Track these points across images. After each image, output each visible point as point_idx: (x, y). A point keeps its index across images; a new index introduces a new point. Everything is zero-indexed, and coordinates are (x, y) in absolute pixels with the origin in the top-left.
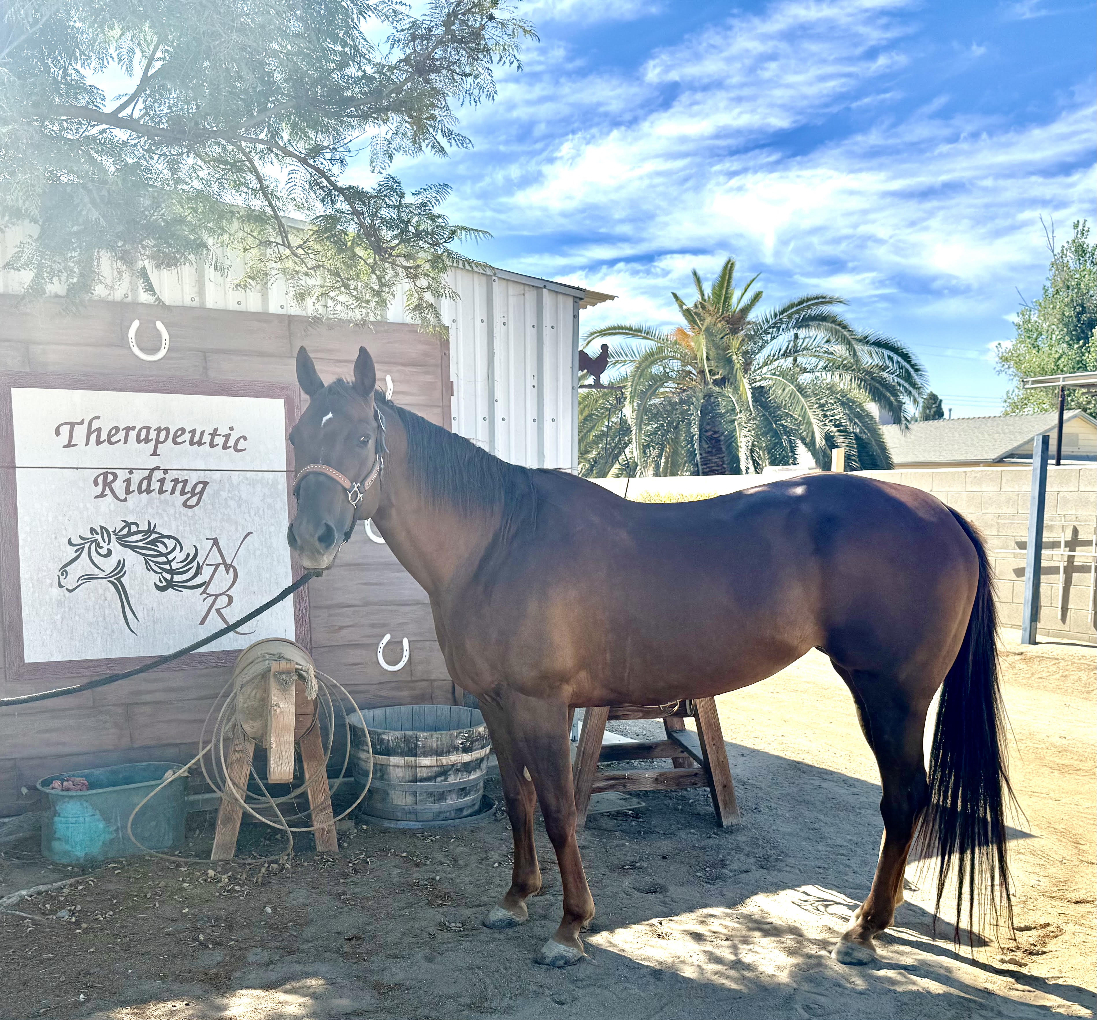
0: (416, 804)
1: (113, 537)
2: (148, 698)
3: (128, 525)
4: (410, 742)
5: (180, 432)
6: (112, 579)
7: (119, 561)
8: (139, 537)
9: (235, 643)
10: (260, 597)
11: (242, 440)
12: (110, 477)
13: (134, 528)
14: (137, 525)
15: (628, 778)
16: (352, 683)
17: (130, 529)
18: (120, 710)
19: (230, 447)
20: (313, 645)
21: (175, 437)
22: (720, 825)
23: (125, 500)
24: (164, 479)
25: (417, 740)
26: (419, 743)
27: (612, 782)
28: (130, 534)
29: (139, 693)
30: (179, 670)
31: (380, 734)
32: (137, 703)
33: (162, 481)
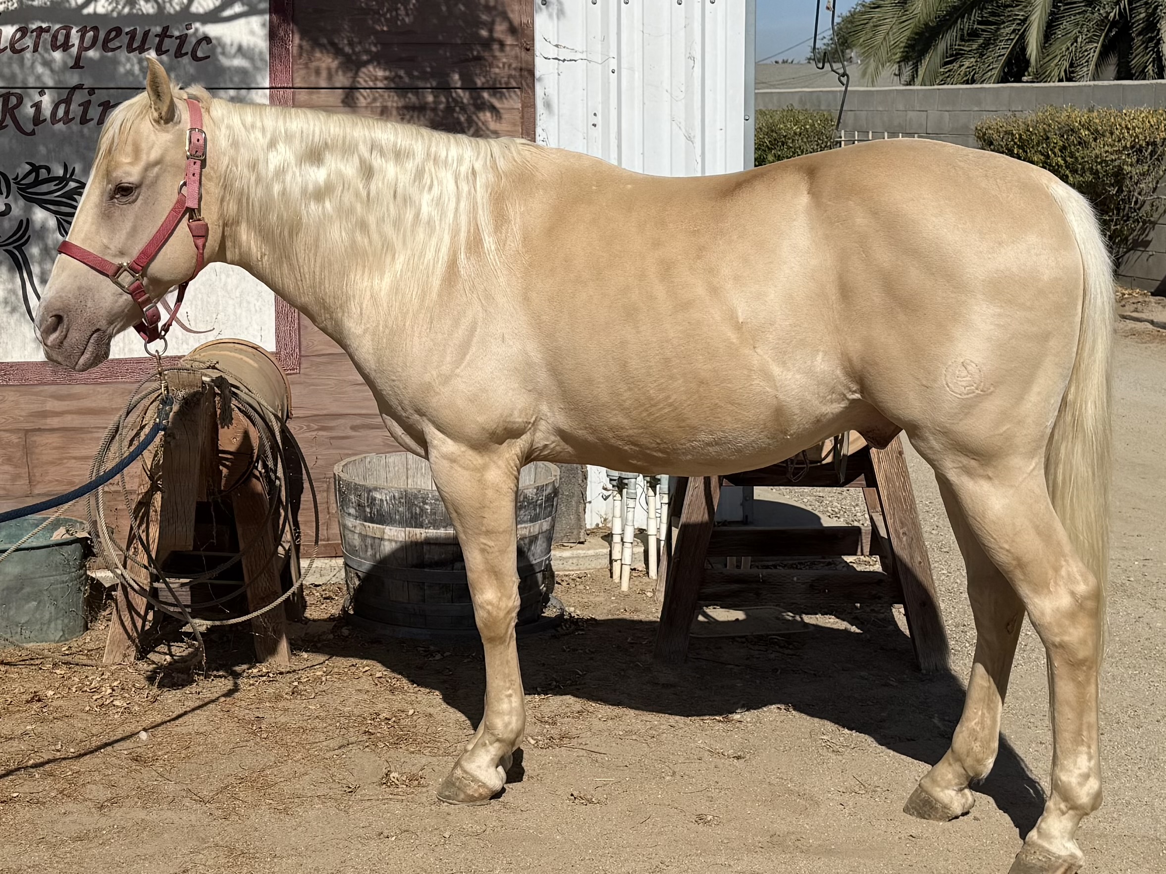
0: (424, 601)
1: (14, 186)
2: (54, 422)
3: (35, 169)
4: (413, 504)
5: (113, 34)
6: (10, 248)
7: (21, 221)
8: (52, 186)
9: (185, 346)
10: (223, 277)
11: (204, 42)
12: (13, 100)
13: (43, 173)
14: (48, 170)
15: (764, 582)
16: (364, 412)
17: (37, 176)
18: (14, 438)
19: (186, 54)
20: (303, 353)
21: (106, 41)
22: (917, 668)
23: (33, 133)
24: (90, 101)
25: (425, 503)
26: (427, 507)
27: (735, 587)
28: (37, 182)
29: (44, 414)
30: (102, 383)
31: (370, 491)
32: (39, 430)
33: (86, 105)
